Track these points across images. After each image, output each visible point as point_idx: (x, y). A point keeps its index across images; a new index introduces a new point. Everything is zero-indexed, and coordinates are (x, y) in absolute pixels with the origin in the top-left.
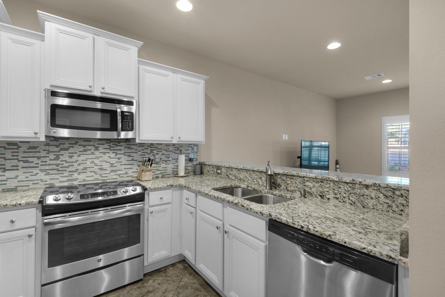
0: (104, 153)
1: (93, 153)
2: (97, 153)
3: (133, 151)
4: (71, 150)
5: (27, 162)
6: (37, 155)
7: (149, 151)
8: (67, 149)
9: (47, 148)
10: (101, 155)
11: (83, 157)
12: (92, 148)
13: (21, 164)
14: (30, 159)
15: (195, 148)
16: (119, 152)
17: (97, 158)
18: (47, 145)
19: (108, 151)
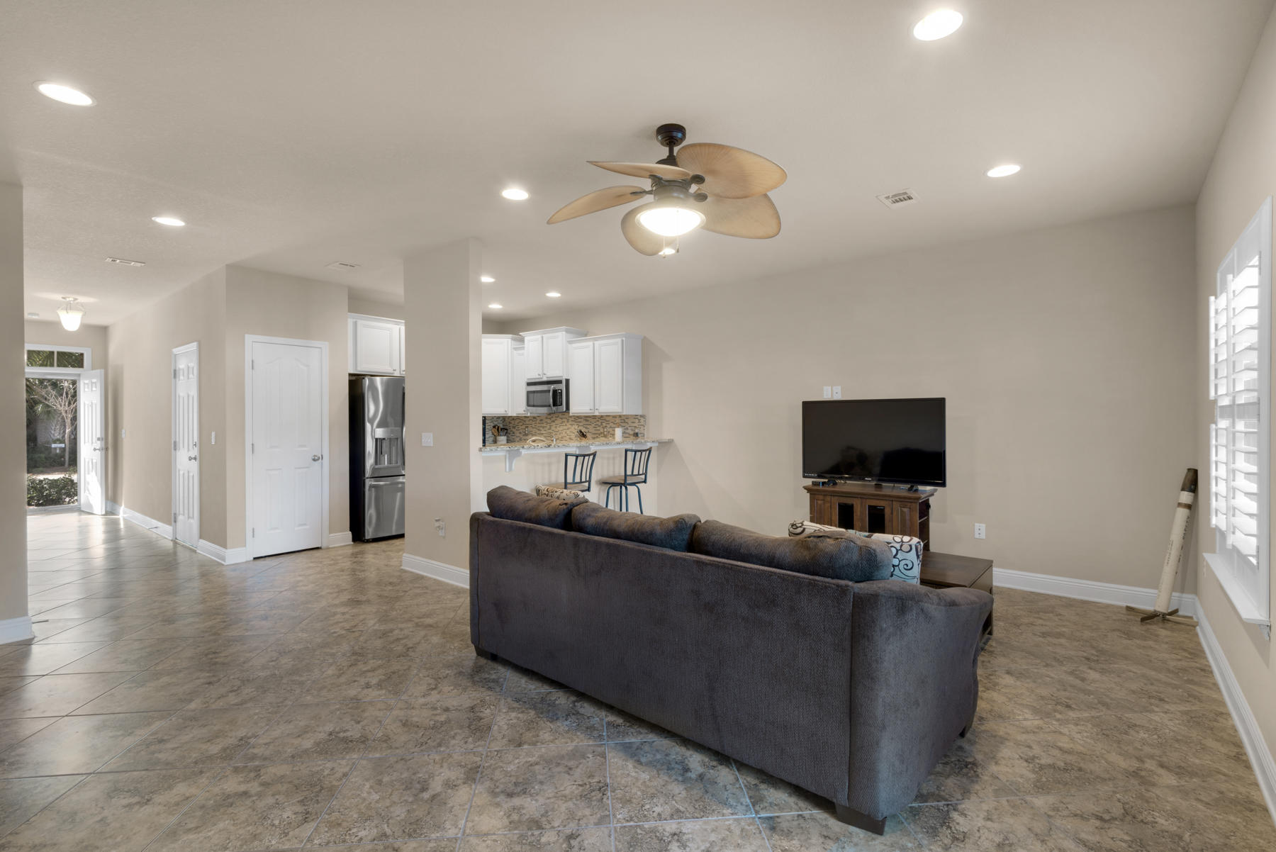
0: (572, 425)
1: (566, 425)
2: (568, 424)
3: (589, 423)
4: (556, 422)
5: (539, 430)
6: (543, 425)
7: (600, 424)
8: (554, 421)
9: (546, 420)
10: (570, 426)
11: (561, 428)
12: (565, 420)
13: (539, 432)
14: (541, 428)
15: (642, 420)
16: (580, 424)
17: (568, 429)
18: (547, 418)
19: (573, 423)
